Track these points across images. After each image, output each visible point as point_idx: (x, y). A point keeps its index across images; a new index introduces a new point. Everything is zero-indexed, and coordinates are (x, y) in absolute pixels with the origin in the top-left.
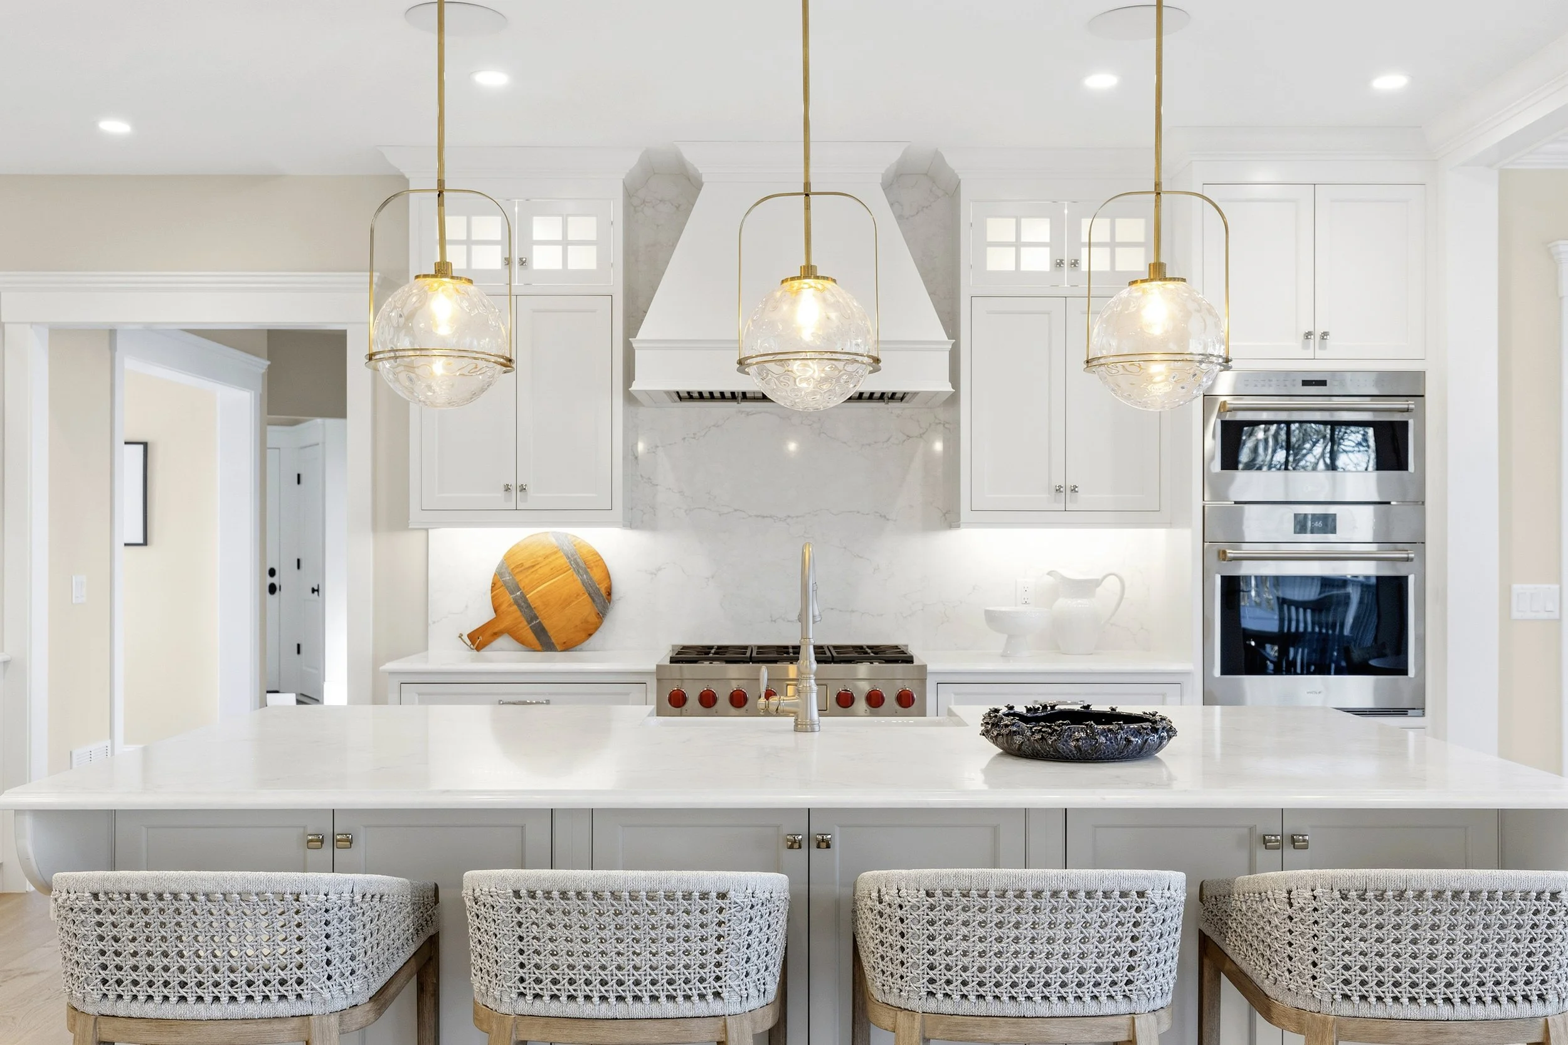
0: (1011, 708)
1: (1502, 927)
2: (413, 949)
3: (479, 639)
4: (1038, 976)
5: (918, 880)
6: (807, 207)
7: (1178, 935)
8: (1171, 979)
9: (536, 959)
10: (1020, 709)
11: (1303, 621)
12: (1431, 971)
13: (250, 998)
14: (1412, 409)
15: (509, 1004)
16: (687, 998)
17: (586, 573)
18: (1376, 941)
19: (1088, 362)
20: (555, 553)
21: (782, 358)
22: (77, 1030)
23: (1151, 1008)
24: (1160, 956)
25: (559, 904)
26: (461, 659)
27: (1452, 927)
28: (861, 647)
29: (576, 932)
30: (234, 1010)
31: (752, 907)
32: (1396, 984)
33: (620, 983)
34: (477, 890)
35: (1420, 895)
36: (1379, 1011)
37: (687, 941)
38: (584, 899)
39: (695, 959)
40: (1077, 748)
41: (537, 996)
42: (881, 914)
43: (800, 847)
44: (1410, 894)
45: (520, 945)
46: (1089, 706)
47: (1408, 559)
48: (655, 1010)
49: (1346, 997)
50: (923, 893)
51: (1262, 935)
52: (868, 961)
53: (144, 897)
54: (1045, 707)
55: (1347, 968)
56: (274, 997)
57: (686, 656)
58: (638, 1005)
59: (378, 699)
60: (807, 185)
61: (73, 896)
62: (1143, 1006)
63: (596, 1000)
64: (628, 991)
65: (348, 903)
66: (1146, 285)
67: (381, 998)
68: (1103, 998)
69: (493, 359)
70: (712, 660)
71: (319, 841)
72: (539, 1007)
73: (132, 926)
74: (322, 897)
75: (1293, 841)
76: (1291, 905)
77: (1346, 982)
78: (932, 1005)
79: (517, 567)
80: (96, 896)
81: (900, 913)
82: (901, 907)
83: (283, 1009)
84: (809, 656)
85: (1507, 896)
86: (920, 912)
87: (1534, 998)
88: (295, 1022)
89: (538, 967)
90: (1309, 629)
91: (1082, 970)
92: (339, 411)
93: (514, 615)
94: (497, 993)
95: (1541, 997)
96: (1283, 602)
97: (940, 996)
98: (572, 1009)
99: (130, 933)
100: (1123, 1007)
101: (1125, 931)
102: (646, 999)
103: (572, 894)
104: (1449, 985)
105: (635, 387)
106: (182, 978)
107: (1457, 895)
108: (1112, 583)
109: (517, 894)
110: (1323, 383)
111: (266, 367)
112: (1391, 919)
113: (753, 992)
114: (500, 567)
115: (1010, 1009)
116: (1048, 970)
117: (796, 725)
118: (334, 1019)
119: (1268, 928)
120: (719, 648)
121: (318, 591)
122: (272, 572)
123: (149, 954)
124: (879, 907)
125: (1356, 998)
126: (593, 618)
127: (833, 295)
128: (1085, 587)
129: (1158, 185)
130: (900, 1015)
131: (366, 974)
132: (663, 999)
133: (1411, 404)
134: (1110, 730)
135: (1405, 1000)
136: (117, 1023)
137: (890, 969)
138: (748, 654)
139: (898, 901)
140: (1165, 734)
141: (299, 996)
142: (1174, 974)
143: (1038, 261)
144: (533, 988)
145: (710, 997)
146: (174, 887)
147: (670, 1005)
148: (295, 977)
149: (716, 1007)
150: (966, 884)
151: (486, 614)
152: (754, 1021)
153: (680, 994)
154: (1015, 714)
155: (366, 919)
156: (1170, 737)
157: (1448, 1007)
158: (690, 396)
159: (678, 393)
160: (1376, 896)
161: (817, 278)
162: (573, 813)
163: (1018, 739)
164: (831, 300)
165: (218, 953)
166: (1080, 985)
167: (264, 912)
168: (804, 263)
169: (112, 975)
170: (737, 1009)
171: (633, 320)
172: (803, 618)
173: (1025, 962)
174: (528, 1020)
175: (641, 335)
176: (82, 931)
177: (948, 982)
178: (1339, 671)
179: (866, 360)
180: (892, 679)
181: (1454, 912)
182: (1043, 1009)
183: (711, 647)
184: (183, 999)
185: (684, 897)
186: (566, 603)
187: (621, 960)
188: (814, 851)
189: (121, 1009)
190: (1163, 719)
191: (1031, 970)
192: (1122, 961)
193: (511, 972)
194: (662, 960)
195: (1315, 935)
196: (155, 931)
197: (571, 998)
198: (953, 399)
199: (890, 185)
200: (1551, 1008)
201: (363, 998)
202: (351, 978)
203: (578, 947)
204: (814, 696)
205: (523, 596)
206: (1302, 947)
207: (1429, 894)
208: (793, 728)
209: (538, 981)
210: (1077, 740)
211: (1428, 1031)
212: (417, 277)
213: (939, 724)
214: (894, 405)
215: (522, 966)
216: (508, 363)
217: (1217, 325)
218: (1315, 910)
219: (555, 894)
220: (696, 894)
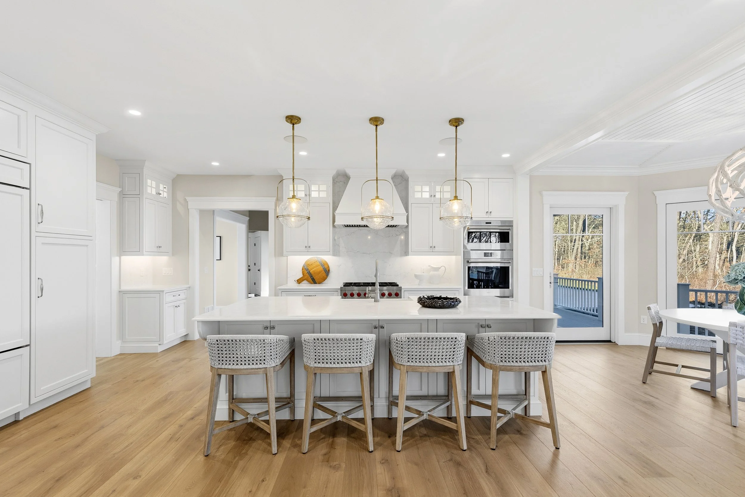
0: (424, 296)
1: (536, 345)
2: (289, 353)
3: (299, 281)
4: (433, 357)
5: (406, 335)
6: (377, 183)
7: (464, 348)
8: (462, 357)
9: (319, 354)
10: (426, 297)
11: (483, 277)
12: (520, 355)
13: (253, 364)
14: (510, 229)
15: (312, 364)
16: (353, 363)
17: (324, 266)
18: (508, 348)
19: (440, 218)
20: (317, 262)
21: (371, 217)
22: (213, 371)
23: (458, 364)
24: (460, 352)
25: (324, 341)
26: (295, 286)
27: (525, 345)
28: (386, 283)
29: (328, 348)
30: (250, 367)
31: (368, 342)
32: (513, 358)
33: (338, 359)
34: (305, 339)
35: (518, 338)
36: (509, 364)
37: (353, 350)
38: (330, 340)
39: (355, 354)
40: (439, 305)
41: (319, 363)
42: (397, 343)
43: (377, 328)
44: (516, 338)
45: (315, 351)
46: (441, 296)
47: (509, 263)
48: (346, 366)
49: (501, 361)
50: (407, 338)
51: (482, 347)
52: (394, 354)
53: (228, 341)
54: (431, 296)
55: (502, 355)
56: (259, 363)
57: (347, 285)
58: (342, 364)
59: (276, 295)
60: (377, 178)
61: (212, 341)
62: (456, 363)
63: (332, 363)
64: (340, 361)
65: (276, 342)
66: (453, 201)
67: (282, 364)
68: (447, 362)
69: (305, 217)
70: (353, 286)
71: (266, 328)
72: (319, 365)
73: (225, 347)
74: (270, 340)
75: (488, 326)
76: (489, 340)
77: (502, 358)
78: (409, 364)
79: (308, 265)
80: (217, 341)
81: (401, 343)
82: (402, 341)
83: (260, 366)
84: (377, 285)
85: (537, 338)
86: (406, 343)
87: (543, 361)
88: (263, 369)
89: (319, 356)
90: (484, 278)
91: (442, 356)
92: (267, 229)
93: (307, 276)
94: (310, 362)
95: (545, 361)
96: (478, 272)
97: (410, 362)
98: (327, 366)
99: (225, 349)
100: (452, 364)
101: (453, 346)
102: (344, 363)
103: (327, 339)
104: (524, 358)
105: (335, 224)
106: (237, 359)
107: (526, 338)
108: (443, 268)
109: (314, 339)
110: (490, 223)
111: (248, 220)
112: (511, 343)
113: (368, 361)
114: (304, 265)
115: (426, 364)
116: (435, 356)
117: (375, 300)
118: (272, 369)
119: (484, 346)
120: (354, 283)
121: (259, 270)
122: (249, 266)
123: (230, 354)
124: (397, 342)
125: (504, 361)
126: (325, 276)
127: (383, 203)
128: (437, 269)
129: (456, 178)
130: (401, 366)
131: (279, 358)
132: (348, 363)
133: (510, 228)
134: (447, 301)
135: (515, 362)
136: (222, 370)
137: (399, 356)
138: (361, 284)
139: (401, 340)
140: (459, 302)
141: (264, 363)
142: (463, 356)
143: (426, 195)
144: (318, 361)
145: (358, 363)
146: (236, 339)
147: (350, 364)
148: (263, 359)
149: (360, 365)
150: (416, 336)
151: (301, 276)
152: (368, 367)
153: (352, 362)
154: (425, 298)
155: (279, 345)
156: (460, 303)
157: (524, 363)
158: (347, 226)
159: (345, 225)
160: (508, 338)
161: (379, 199)
162: (325, 321)
163: (426, 304)
164: (383, 204)
165: (245, 354)
166: (442, 359)
167: (256, 344)
168: (376, 196)
169: (221, 359)
170: (364, 365)
171: (335, 208)
172: (376, 276)
173: (430, 354)
174: (317, 368)
175: (337, 212)
176: (214, 349)
177: (412, 359)
178: (492, 288)
179: (390, 218)
180: (394, 290)
181: (526, 342)
182: (434, 364)
183: (352, 283)
184: (237, 364)
185: (353, 340)
186: (320, 272)
187: (338, 354)
188: (380, 329)
189: (223, 367)
190: (458, 299)
191: (431, 356)
192: (452, 353)
193: (313, 357)
194: (348, 354)
195: (495, 347)
196: (231, 349)
197: (327, 363)
198: (407, 227)
199: (392, 178)
200: (547, 363)
201: (279, 364)
202: (276, 359)
203: (328, 351)
204: (379, 294)
205: (309, 271)
206: (492, 350)
207: (520, 338)
208: (374, 301)
209: (319, 359)
210: (440, 304)
211: (520, 369)
212: (288, 199)
213: (405, 300)
214: (394, 228)
215: (316, 356)
216: (309, 218)
217: (469, 210)
218: (495, 342)
219: (323, 339)
220: (355, 339)
